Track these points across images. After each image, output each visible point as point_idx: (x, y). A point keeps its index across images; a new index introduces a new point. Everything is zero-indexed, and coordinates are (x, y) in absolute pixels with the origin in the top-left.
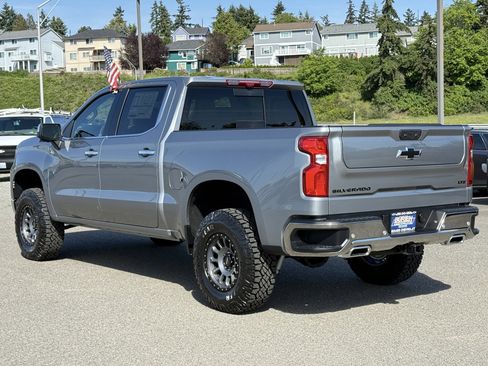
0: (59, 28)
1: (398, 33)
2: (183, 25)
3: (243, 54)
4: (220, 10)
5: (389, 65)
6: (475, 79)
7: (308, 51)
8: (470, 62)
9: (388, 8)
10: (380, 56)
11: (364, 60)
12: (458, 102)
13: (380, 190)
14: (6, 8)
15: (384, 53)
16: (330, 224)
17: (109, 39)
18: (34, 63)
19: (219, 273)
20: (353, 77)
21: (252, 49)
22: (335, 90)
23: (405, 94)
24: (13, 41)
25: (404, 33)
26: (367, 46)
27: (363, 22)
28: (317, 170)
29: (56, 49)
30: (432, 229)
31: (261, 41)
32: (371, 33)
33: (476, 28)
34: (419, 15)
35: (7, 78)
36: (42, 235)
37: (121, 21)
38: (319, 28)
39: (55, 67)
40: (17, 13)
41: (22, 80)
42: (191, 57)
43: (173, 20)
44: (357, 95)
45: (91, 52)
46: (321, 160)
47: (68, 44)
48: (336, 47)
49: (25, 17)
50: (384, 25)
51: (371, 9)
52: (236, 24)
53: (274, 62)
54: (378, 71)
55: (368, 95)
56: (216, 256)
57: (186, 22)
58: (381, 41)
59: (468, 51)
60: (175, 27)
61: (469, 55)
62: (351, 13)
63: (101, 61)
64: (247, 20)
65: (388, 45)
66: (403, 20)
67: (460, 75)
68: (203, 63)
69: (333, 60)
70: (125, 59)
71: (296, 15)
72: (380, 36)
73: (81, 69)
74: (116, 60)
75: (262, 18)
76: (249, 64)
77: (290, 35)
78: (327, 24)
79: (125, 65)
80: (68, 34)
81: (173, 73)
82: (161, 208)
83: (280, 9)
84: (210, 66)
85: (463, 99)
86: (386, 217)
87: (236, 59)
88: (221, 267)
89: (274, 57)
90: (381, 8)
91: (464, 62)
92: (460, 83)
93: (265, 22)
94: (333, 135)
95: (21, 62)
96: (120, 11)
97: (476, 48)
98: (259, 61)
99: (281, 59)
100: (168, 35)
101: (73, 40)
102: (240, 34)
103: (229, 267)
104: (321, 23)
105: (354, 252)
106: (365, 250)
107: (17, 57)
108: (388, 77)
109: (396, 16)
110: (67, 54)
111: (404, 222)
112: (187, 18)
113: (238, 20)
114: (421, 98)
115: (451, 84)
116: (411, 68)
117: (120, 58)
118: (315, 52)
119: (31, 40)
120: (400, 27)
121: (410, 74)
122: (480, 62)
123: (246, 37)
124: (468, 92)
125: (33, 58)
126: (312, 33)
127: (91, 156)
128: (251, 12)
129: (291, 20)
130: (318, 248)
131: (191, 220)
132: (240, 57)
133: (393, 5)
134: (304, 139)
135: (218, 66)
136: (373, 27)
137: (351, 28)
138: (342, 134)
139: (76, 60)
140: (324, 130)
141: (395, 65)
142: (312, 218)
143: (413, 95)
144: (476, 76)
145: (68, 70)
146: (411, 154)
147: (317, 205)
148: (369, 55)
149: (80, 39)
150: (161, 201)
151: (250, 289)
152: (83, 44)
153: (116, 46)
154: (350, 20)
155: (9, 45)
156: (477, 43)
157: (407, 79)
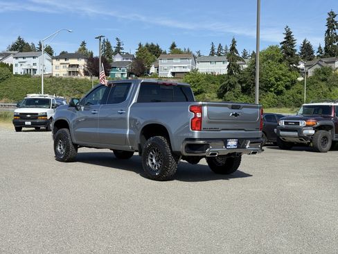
0: (49, 51)
1: (238, 62)
2: (120, 53)
3: (153, 70)
4: (140, 45)
5: (233, 80)
6: (280, 89)
7: (189, 70)
8: (277, 80)
9: (233, 49)
10: (228, 74)
11: (219, 76)
12: (269, 101)
13: (223, 130)
14: (19, 39)
15: (230, 73)
16: (202, 142)
17: (78, 58)
18: (35, 70)
19: (153, 164)
20: (213, 85)
21: (157, 68)
22: (203, 92)
23: (241, 96)
24: (24, 58)
25: (242, 62)
26: (221, 68)
27: (219, 55)
28: (197, 119)
29: (47, 63)
30: (244, 147)
31: (163, 63)
32: (224, 62)
33: (280, 61)
34: (250, 53)
35: (19, 78)
36: (68, 150)
37: (84, 49)
38: (195, 58)
39: (47, 73)
40: (26, 42)
41: (28, 79)
42: (123, 71)
43: (114, 49)
44: (215, 95)
45: (68, 66)
46: (199, 115)
47: (54, 61)
48: (204, 68)
49: (30, 45)
50: (231, 57)
51: (224, 48)
52: (149, 54)
53: (170, 75)
54: (226, 82)
55: (221, 96)
56: (152, 156)
57: (121, 51)
58: (229, 67)
59: (276, 73)
60: (115, 54)
61: (277, 76)
62: (213, 50)
63: (73, 70)
64: (155, 51)
65: (232, 68)
66: (241, 55)
67: (271, 87)
68: (130, 74)
69: (203, 75)
70: (86, 70)
71: (183, 50)
72: (228, 63)
73: (61, 75)
74: (82, 71)
75: (163, 50)
76: (155, 76)
77: (179, 61)
78: (199, 56)
79: (86, 73)
80: (54, 55)
81: (113, 79)
82: (128, 136)
83: (173, 46)
84: (134, 76)
85: (272, 100)
86: (225, 141)
87: (148, 73)
88: (154, 161)
89: (170, 72)
90: (229, 48)
91: (274, 79)
92: (271, 91)
93: (165, 53)
94: (204, 105)
95: (27, 70)
96: (84, 43)
97: (280, 72)
98: (161, 74)
99: (173, 74)
100: (110, 58)
101: (57, 58)
102: (151, 59)
103: (157, 161)
104: (196, 55)
105: (211, 154)
106: (216, 154)
107: (25, 66)
108: (232, 86)
109: (237, 53)
110: (54, 66)
111: (232, 144)
112: (122, 49)
113: (150, 51)
114: (250, 99)
115: (266, 91)
116: (245, 82)
117: (84, 70)
118: (193, 70)
119: (34, 57)
120: (239, 59)
121: (244, 85)
122: (282, 80)
123: (154, 61)
124: (276, 96)
125: (34, 67)
126: (191, 61)
127: (94, 113)
128: (158, 47)
129: (179, 52)
130: (196, 152)
131: (141, 141)
132: (151, 71)
133: (236, 47)
134: (192, 106)
135: (139, 76)
136: (225, 58)
137: (212, 58)
138: (208, 105)
139: (59, 70)
140: (200, 103)
141: (236, 80)
142: (194, 139)
143: (245, 96)
144: (281, 88)
145: (54, 75)
146: (236, 115)
147: (196, 134)
148: (222, 74)
149: (62, 58)
150: (128, 133)
151: (167, 170)
152: (63, 61)
153: (82, 63)
154: (212, 54)
155: (21, 60)
156: (281, 69)
157: (242, 87)
